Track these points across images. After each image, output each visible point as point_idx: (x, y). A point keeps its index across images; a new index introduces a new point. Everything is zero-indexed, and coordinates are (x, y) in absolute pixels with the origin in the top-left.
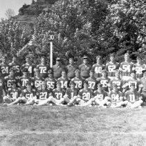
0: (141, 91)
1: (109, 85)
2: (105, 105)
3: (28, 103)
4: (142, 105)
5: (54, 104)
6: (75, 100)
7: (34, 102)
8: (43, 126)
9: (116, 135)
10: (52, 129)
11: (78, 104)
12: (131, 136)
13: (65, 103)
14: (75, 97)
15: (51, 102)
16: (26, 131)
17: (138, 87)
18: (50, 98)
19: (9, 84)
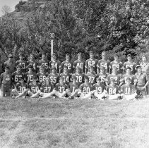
0: (136, 85)
5: (57, 97)
6: (76, 93)
7: (39, 95)
8: (51, 113)
9: (113, 120)
10: (58, 116)
11: (78, 97)
12: (126, 121)
13: (67, 96)
14: (77, 90)
15: (54, 95)
17: (133, 81)
18: (54, 91)
19: (16, 79)
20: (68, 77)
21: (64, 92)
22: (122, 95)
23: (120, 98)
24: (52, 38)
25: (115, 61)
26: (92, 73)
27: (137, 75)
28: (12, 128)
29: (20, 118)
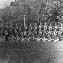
5: (27, 40)
6: (35, 39)
9: (50, 50)
17: (57, 34)
22: (53, 40)
23: (52, 41)
24: (25, 17)
25: (50, 26)
27: (59, 31)
29: (12, 49)
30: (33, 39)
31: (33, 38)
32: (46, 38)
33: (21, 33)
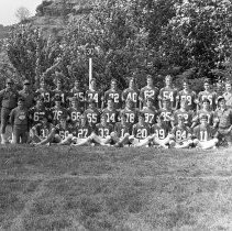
0: (217, 126)
1: (172, 119)
2: (168, 144)
3: (63, 142)
4: (217, 145)
5: (97, 144)
7: (70, 141)
8: (87, 169)
9: (181, 180)
10: (98, 173)
11: (130, 143)
13: (112, 142)
14: (127, 134)
15: (93, 141)
16: (66, 175)
18: (93, 135)
19: (36, 118)
20: (113, 115)
21: (109, 137)
22: (195, 141)
24: (90, 56)
25: (185, 91)
26: (150, 108)
28: (29, 191)
29: (41, 176)
30: (121, 139)
31: (120, 136)
32: (170, 135)
33: (76, 116)
